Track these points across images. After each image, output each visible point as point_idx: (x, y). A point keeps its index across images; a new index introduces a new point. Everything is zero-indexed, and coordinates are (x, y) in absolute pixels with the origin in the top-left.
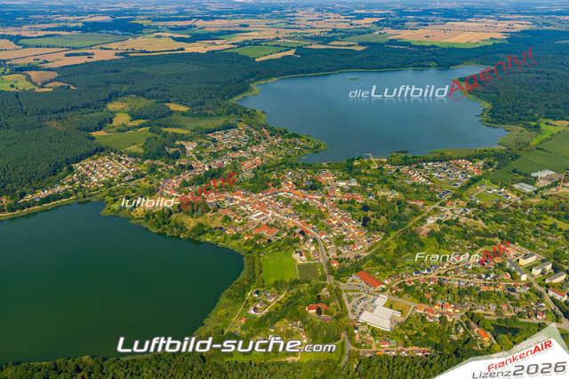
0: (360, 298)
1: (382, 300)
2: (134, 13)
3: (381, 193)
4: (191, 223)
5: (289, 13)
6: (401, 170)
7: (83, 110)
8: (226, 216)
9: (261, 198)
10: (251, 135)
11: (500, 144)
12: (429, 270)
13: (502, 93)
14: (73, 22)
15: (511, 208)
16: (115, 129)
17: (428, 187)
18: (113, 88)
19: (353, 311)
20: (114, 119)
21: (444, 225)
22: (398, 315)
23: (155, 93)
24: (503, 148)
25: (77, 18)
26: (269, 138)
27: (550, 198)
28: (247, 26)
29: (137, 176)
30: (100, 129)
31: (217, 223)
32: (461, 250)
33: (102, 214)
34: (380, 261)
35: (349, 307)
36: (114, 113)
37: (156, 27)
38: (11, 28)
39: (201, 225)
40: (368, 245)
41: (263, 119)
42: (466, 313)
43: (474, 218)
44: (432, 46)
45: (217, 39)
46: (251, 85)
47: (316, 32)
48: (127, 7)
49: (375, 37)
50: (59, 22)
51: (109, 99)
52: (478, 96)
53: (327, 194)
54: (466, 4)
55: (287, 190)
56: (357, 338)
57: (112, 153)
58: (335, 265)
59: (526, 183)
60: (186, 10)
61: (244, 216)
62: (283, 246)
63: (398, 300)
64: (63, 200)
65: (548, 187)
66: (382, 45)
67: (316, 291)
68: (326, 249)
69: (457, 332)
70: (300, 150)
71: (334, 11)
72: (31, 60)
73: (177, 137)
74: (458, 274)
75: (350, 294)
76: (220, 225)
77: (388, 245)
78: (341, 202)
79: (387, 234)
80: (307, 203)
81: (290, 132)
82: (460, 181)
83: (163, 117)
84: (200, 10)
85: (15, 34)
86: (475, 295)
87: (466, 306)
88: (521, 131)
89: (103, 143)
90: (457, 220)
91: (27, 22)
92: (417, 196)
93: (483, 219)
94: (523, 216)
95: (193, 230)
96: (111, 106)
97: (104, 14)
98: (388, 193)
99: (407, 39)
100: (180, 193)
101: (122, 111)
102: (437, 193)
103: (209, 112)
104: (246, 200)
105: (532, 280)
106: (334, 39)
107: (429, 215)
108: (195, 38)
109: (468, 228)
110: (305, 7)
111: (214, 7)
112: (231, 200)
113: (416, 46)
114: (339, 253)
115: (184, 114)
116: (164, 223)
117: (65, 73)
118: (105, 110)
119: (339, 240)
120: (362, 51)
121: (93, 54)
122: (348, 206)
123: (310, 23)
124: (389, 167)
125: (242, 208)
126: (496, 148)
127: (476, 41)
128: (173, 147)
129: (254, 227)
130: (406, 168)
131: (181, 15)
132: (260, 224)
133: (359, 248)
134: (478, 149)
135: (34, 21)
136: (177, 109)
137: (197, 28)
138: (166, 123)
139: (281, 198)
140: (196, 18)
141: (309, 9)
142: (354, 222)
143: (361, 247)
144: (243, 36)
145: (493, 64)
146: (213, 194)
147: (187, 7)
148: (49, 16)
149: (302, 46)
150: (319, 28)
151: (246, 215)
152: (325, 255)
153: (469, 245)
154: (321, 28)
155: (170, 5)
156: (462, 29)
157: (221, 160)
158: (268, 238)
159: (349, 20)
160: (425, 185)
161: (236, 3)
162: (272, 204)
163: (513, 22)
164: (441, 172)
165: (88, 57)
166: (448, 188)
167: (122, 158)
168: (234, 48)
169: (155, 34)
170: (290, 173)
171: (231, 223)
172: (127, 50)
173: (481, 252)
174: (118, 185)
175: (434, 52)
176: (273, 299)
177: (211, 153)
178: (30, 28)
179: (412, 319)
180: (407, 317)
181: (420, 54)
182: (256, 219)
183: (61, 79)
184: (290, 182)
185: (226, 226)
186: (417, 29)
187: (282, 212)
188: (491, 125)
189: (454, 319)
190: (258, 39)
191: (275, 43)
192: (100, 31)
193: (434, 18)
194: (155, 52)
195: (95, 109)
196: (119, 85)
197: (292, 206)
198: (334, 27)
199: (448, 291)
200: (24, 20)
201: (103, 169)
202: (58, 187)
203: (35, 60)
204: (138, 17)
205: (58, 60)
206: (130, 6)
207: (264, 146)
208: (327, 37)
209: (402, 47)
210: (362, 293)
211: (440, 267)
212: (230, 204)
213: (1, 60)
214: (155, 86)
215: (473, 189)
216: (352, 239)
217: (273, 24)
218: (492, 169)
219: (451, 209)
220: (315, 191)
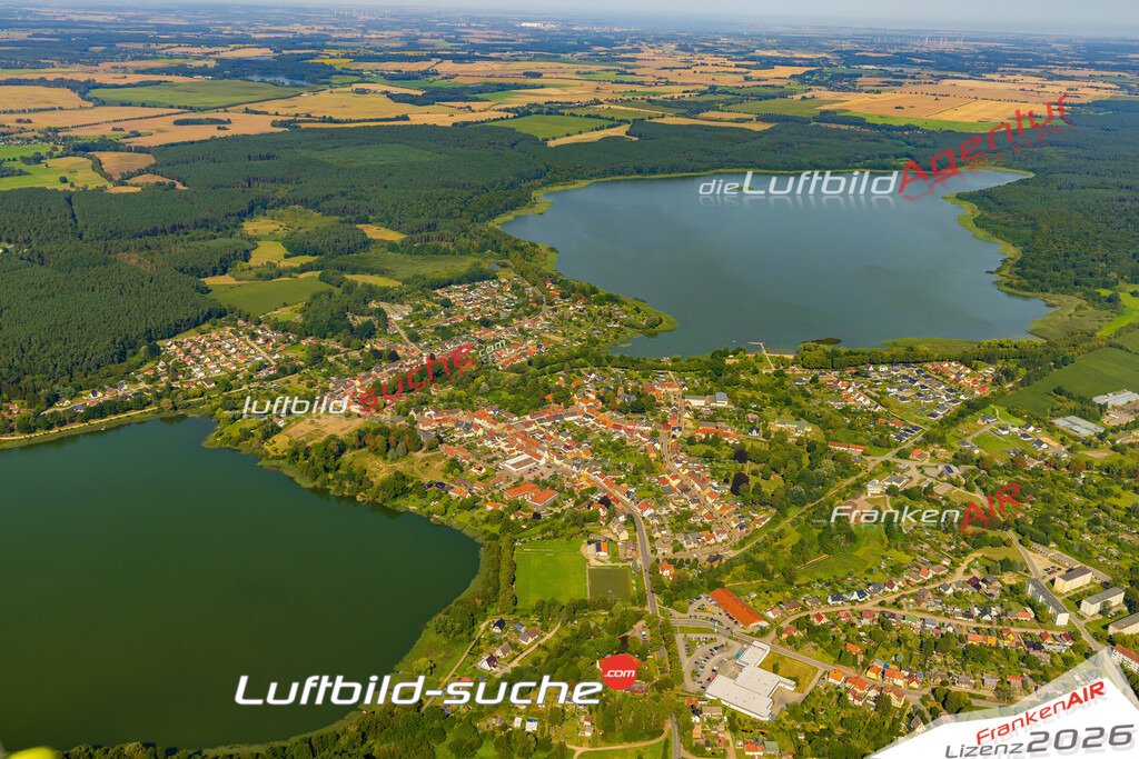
0: (712, 646)
1: (758, 652)
2: (319, 43)
3: (776, 426)
4: (380, 470)
5: (624, 51)
6: (822, 379)
7: (194, 233)
8: (454, 460)
9: (528, 424)
10: (522, 294)
11: (1033, 333)
12: (861, 593)
13: (1045, 228)
14: (199, 58)
15: (1045, 469)
16: (253, 273)
17: (876, 416)
18: (259, 190)
19: (695, 674)
20: (254, 254)
21: (902, 499)
22: (789, 686)
23: (340, 202)
24: (1039, 341)
25: (207, 50)
26: (559, 302)
27: (1130, 450)
28: (538, 75)
29: (286, 369)
30: (224, 272)
31: (435, 473)
32: (933, 555)
33: (205, 444)
34: (760, 570)
35: (687, 664)
36: (254, 241)
37: (359, 73)
38: (78, 67)
39: (400, 477)
40: (738, 534)
41: (550, 264)
42: (933, 691)
43: (967, 487)
44: (909, 128)
45: (477, 100)
46: (534, 194)
47: (676, 92)
48: (306, 32)
49: (792, 106)
50: (171, 57)
51: (249, 212)
52: (995, 233)
53: (665, 423)
54: (984, 45)
55: (583, 412)
56: (697, 732)
57: (240, 322)
58: (666, 573)
59: (1080, 416)
60: (421, 41)
61: (490, 461)
62: (564, 527)
63: (793, 654)
64: (132, 413)
65: (1127, 428)
66: (804, 121)
67: (621, 626)
68: (652, 539)
70: (620, 330)
71: (714, 51)
72: (107, 131)
73: (372, 293)
74: (924, 605)
75: (693, 636)
76: (441, 480)
77: (781, 535)
78: (691, 441)
79: (782, 512)
80: (622, 441)
81: (603, 292)
82: (941, 407)
83: (350, 251)
84: (449, 40)
85: (82, 77)
86: (954, 653)
87: (935, 676)
88: (1079, 307)
89: (224, 300)
90: (929, 490)
91: (111, 54)
92: (851, 433)
93: (984, 490)
94: (1071, 486)
95: (383, 486)
96: (250, 227)
97: (261, 43)
98: (790, 426)
99: (858, 112)
101: (272, 236)
102: (894, 429)
103: (444, 245)
104: (498, 428)
105: (1080, 625)
106: (710, 106)
107: (873, 475)
108: (433, 97)
109: (952, 507)
110: (659, 40)
111: (478, 37)
112: (468, 427)
113: (874, 126)
114: (678, 548)
115: (393, 247)
116: (327, 470)
117: (170, 157)
118: (238, 234)
119: (681, 521)
120: (762, 134)
121: (229, 122)
122: (705, 450)
123: (665, 73)
124: (798, 370)
125: (488, 444)
126: (1024, 341)
127: (998, 120)
128: (362, 314)
129: (508, 485)
130: (834, 375)
131: (412, 49)
132: (522, 479)
133: (720, 540)
134: (986, 342)
135: (124, 55)
136: (380, 237)
137: (440, 77)
138: (356, 264)
139: (570, 426)
140: (439, 56)
141: (665, 45)
142: (715, 484)
143: (725, 537)
144: (529, 94)
145: (1030, 166)
146: (432, 413)
147: (425, 34)
148: (153, 46)
149: (643, 119)
150: (682, 84)
151: (496, 459)
152: (649, 551)
153: (950, 544)
154: (686, 84)
155: (391, 29)
156: (973, 94)
157: (455, 343)
158: (535, 510)
159: (745, 70)
160: (869, 412)
161: (523, 29)
162: (551, 438)
163: (1078, 83)
164: (904, 387)
165: (219, 128)
166: (916, 421)
167: (259, 332)
168: (507, 118)
169: (355, 86)
170: (593, 376)
171: (463, 476)
172: (297, 115)
173: (976, 559)
174: (245, 387)
175: (911, 140)
176: (530, 640)
177: (437, 328)
178: (113, 68)
179: (818, 697)
180: (807, 692)
181: (881, 142)
182: (514, 469)
183: (160, 170)
184: (590, 395)
185: (452, 481)
186: (879, 92)
187: (569, 457)
188: (1016, 292)
189: (906, 703)
190: (557, 102)
191: (590, 112)
192: (250, 78)
193: (916, 70)
194: (351, 121)
195: (218, 230)
196: (272, 185)
197: (589, 444)
198: (712, 83)
199: (899, 642)
200: (104, 51)
201: (218, 353)
202: (126, 387)
203: (114, 129)
204: (326, 51)
205: (160, 131)
206: (313, 29)
207: (547, 319)
208: (695, 102)
209: (846, 127)
210: (718, 637)
211: (887, 589)
212: (466, 436)
213: (49, 129)
214: (343, 189)
215: (970, 424)
216: (706, 521)
217: (590, 73)
218: (1011, 385)
219: (919, 464)
220: (640, 416)
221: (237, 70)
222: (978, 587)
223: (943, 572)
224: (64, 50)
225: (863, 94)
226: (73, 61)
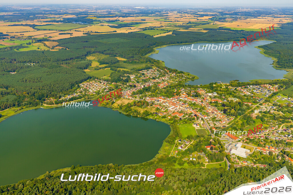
0: (229, 144)
1: (239, 145)
2: (86, 13)
3: (230, 99)
4: (142, 110)
5: (164, 14)
6: (237, 89)
7: (76, 60)
8: (157, 108)
9: (172, 100)
10: (160, 72)
11: (284, 78)
12: (260, 133)
13: (282, 54)
14: (58, 18)
16: (93, 69)
17: (252, 97)
18: (88, 49)
19: (227, 149)
20: (92, 64)
21: (263, 114)
22: (249, 151)
23: (109, 52)
24: (287, 79)
25: (59, 16)
26: (169, 73)
28: (145, 20)
29: (110, 90)
30: (87, 69)
31: (153, 111)
32: (273, 125)
33: (98, 106)
34: (235, 129)
35: (225, 147)
36: (91, 61)
37: (99, 21)
38: (29, 21)
39: (146, 111)
40: (228, 122)
41: (164, 65)
42: (281, 151)
43: (278, 111)
44: (242, 31)
45: (131, 27)
46: (154, 49)
47: (181, 23)
48: (82, 11)
49: (211, 26)
50: (51, 18)
51: (87, 55)
52: (270, 55)
53: (204, 99)
54: (256, 9)
55: (183, 96)
57: (96, 79)
58: (214, 130)
60: (111, 12)
61: (166, 108)
62: (187, 121)
63: (247, 145)
64: (79, 100)
66: (216, 30)
68: (208, 123)
69: (278, 159)
70: (185, 79)
71: (187, 13)
72: (43, 36)
73: (125, 72)
74: (274, 135)
75: (224, 142)
76: (155, 112)
77: (237, 122)
78: (211, 103)
79: (236, 116)
80: (195, 103)
81: (179, 71)
82: (267, 94)
83: (115, 63)
84: (118, 12)
85: (32, 24)
86: (284, 144)
87: (281, 148)
89: (91, 74)
91: (36, 18)
92: (247, 100)
93: (282, 111)
95: (144, 113)
96: (89, 58)
97: (72, 14)
98: (233, 99)
99: (228, 27)
100: (133, 97)
101: (94, 60)
102: (257, 99)
103: (137, 61)
104: (165, 101)
106: (191, 27)
107: (255, 109)
108: (120, 26)
109: (275, 115)
110: (172, 11)
111: (126, 11)
112: (158, 101)
113: (233, 30)
114: (215, 125)
115: (125, 62)
117: (62, 42)
118: (86, 60)
119: (214, 119)
120: (206, 33)
121: (72, 33)
122: (216, 104)
123: (176, 19)
124: (231, 87)
125: (164, 104)
127: (264, 28)
128: (124, 77)
129: (172, 113)
130: (240, 88)
131: (110, 14)
132: (174, 111)
133: (224, 123)
134: (274, 80)
135: (39, 18)
136: (121, 60)
137: (120, 21)
138: (118, 66)
139: (182, 100)
140: (118, 16)
141: (174, 12)
142: (219, 111)
143: (225, 122)
144: (144, 25)
145: (275, 39)
146: (149, 98)
147: (112, 11)
148: (45, 15)
149: (175, 30)
150: (182, 21)
151: (167, 107)
152: (208, 126)
153: (277, 123)
154: (183, 21)
155: (103, 10)
156: (256, 22)
157: (148, 83)
158: (180, 118)
159: (196, 17)
160: (250, 96)
161: (136, 9)
162: (178, 103)
163: (282, 18)
164: (257, 90)
165: (71, 35)
166: (262, 97)
167: (101, 81)
168: (141, 31)
169: (100, 24)
170: (183, 89)
171: (160, 111)
172: (89, 31)
173: (284, 125)
174: (102, 94)
175: (243, 34)
176: (188, 143)
177: (143, 80)
178: (38, 21)
179: (255, 153)
180: (253, 152)
181: (236, 34)
182: (172, 110)
183: (61, 45)
184: (184, 93)
185: (158, 112)
186: (232, 22)
187: (183, 106)
188: (278, 68)
189: (275, 154)
190: (152, 27)
191: (161, 29)
192: (72, 22)
193: (240, 16)
194: (102, 33)
195: (81, 59)
196: (90, 48)
197: (187, 104)
198: (189, 21)
199: (271, 142)
200: (34, 17)
201: (94, 86)
202: (75, 94)
203: (45, 36)
204: (89, 16)
205: (56, 36)
206: (83, 10)
207: (168, 77)
208: (187, 26)
209: (226, 31)
210: (230, 142)
211: (265, 132)
212: (158, 103)
213: (29, 36)
214: (108, 49)
215: (275, 98)
216: (220, 119)
217: (158, 19)
218: (282, 89)
219: (265, 107)
220: (197, 98)
221: (69, 21)
222: (286, 131)
223: (277, 128)
224: (24, 17)
225: (228, 23)
226: (27, 20)
